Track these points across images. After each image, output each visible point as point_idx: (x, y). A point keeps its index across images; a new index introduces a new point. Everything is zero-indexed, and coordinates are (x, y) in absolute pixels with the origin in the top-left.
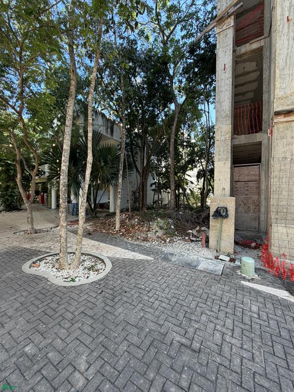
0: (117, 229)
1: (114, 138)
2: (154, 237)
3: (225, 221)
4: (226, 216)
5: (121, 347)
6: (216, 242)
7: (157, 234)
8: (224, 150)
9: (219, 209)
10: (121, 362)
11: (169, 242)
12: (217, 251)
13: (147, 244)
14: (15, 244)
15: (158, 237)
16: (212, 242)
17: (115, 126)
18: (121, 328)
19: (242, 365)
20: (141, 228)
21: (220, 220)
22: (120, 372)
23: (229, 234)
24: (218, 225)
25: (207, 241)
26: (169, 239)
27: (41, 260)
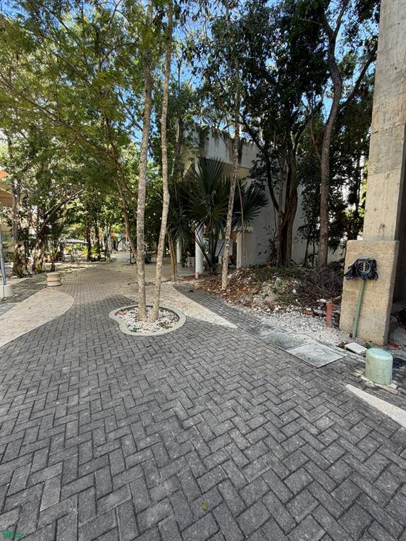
0: (223, 288)
1: (243, 165)
2: (261, 303)
3: (370, 284)
4: (374, 276)
5: (122, 393)
6: (352, 320)
7: (267, 299)
8: (389, 149)
9: (359, 262)
10: (111, 403)
11: (278, 312)
12: (351, 336)
13: (246, 310)
14: (122, 293)
15: (266, 303)
16: (345, 320)
17: (244, 147)
18: (136, 380)
19: (221, 464)
20: (249, 289)
21: (360, 282)
22: (102, 410)
23: (377, 309)
24: (357, 291)
25: (337, 317)
26: (279, 307)
27: (128, 309)
